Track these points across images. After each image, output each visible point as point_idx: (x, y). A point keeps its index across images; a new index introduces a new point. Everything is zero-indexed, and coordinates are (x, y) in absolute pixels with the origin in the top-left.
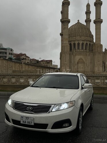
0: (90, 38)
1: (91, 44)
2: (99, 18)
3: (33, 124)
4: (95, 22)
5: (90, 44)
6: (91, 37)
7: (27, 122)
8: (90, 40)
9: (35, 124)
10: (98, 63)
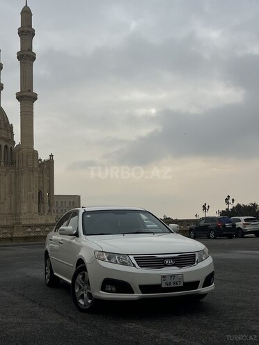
0: (6, 132)
1: (9, 146)
2: (29, 91)
3: (182, 285)
4: (20, 97)
5: (6, 146)
6: (8, 131)
7: (172, 284)
8: (6, 137)
9: (184, 284)
10: (29, 193)
